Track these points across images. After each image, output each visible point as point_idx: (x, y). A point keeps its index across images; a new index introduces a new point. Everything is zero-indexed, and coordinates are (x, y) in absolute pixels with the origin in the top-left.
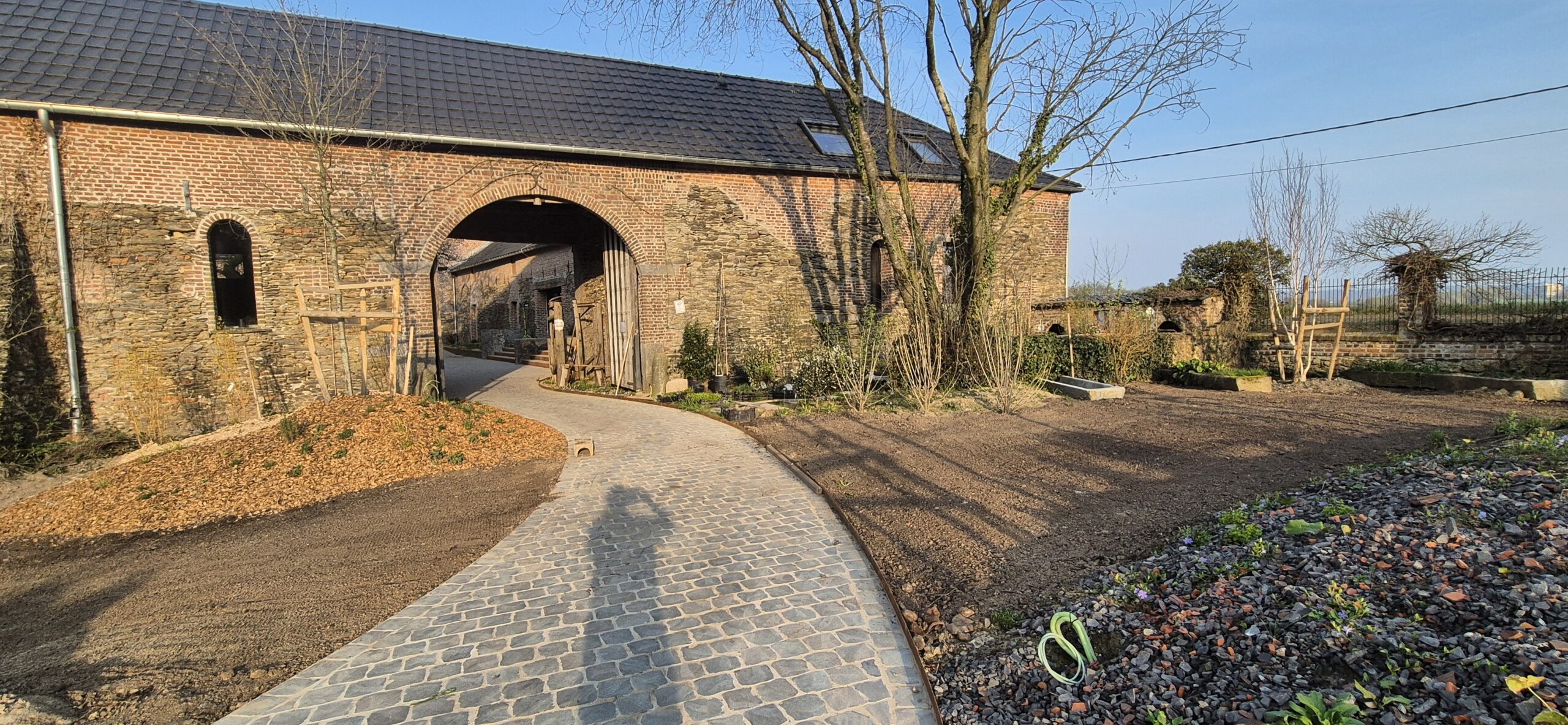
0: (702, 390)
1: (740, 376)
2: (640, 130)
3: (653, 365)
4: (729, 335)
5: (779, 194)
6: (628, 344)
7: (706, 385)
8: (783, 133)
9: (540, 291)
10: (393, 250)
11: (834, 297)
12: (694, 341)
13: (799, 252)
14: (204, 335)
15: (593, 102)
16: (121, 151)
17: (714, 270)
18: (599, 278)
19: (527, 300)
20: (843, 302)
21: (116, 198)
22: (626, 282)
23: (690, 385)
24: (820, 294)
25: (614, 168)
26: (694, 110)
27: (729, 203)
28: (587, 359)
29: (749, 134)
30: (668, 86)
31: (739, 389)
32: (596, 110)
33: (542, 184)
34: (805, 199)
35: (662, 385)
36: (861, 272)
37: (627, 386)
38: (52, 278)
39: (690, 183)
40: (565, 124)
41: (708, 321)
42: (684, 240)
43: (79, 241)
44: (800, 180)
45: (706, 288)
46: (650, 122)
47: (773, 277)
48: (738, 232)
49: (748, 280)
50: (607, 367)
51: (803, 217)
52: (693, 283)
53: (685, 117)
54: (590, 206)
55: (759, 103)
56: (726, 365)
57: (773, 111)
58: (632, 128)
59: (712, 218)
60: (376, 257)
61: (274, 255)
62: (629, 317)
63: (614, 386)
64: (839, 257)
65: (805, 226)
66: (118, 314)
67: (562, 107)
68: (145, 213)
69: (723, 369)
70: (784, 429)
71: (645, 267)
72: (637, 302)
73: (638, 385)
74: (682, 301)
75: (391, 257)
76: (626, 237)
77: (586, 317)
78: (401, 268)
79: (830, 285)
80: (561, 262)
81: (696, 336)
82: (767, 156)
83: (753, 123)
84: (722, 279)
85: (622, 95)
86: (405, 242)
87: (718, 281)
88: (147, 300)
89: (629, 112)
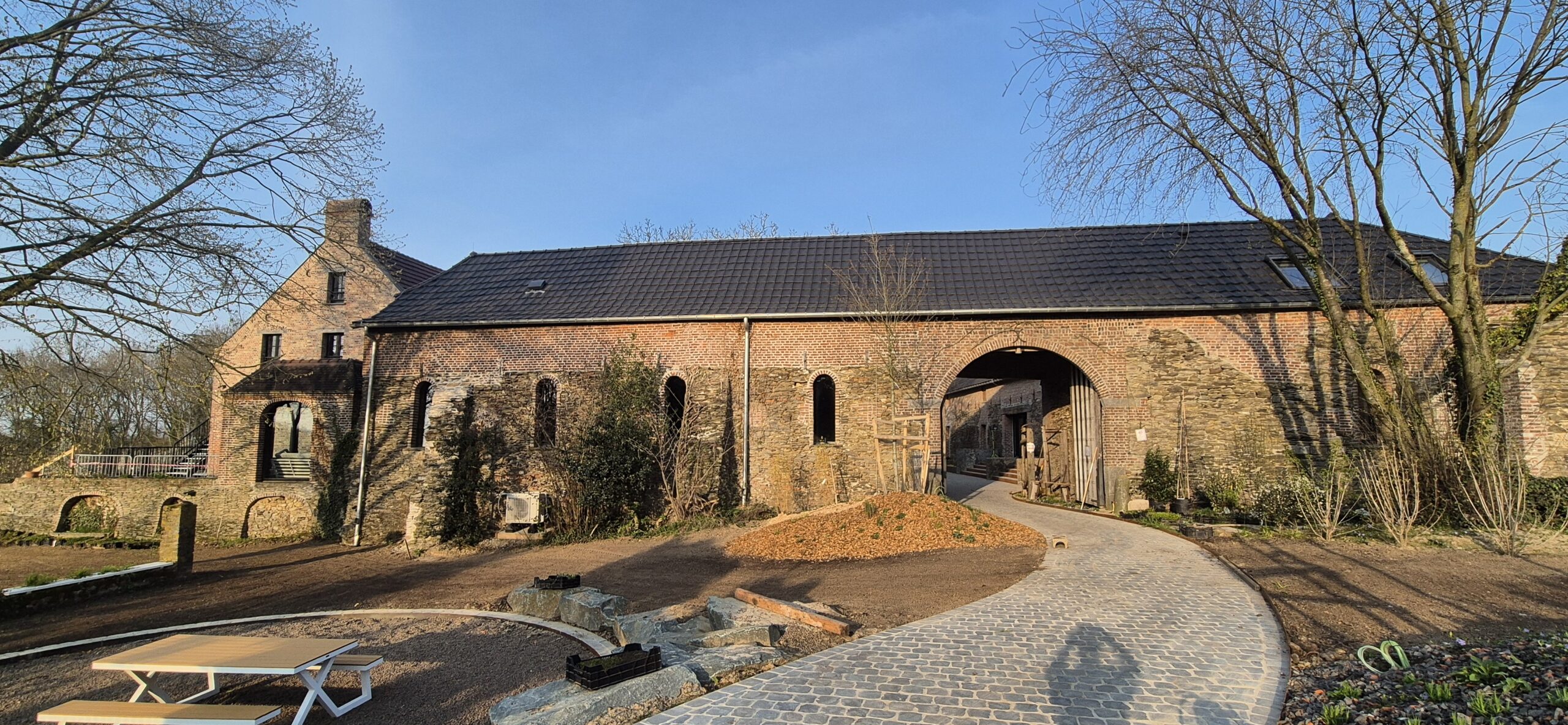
0: (1163, 510)
1: (1203, 501)
2: (1104, 286)
3: (1116, 485)
4: (1190, 462)
5: (1243, 331)
6: (1092, 467)
7: (1167, 507)
8: (1248, 273)
9: (1007, 415)
10: (917, 391)
11: (1312, 427)
12: (1155, 466)
13: (1268, 385)
14: (807, 447)
15: (1062, 267)
16: (776, 336)
17: (1175, 403)
18: (1065, 408)
19: (995, 424)
20: (1324, 434)
21: (772, 365)
22: (1091, 412)
23: (1151, 505)
24: (1294, 424)
25: (1081, 321)
26: (1154, 262)
27: (1189, 342)
28: (1053, 478)
29: (1210, 277)
30: (1129, 243)
31: (1200, 512)
32: (1066, 274)
33: (1022, 337)
34: (1273, 334)
35: (1124, 504)
36: (1345, 403)
37: (1090, 503)
38: (740, 412)
39: (1150, 327)
40: (1041, 289)
41: (1169, 448)
42: (1145, 377)
43: (754, 390)
44: (1267, 316)
45: (1167, 419)
46: (1113, 278)
47: (1238, 409)
48: (1200, 368)
49: (1211, 411)
50: (1072, 486)
51: (1272, 351)
52: (1154, 414)
53: (1146, 269)
54: (1061, 353)
55: (1221, 246)
56: (1188, 490)
57: (1237, 252)
58: (1096, 286)
59: (1171, 357)
60: (906, 396)
61: (847, 396)
62: (1094, 443)
63: (1079, 502)
64: (1317, 388)
65: (1274, 359)
66: (767, 433)
67: (1038, 275)
68: (784, 372)
69: (1185, 493)
70: (1240, 546)
71: (1108, 400)
72: (1101, 430)
73: (1101, 503)
74: (1143, 430)
75: (916, 396)
76: (1091, 376)
77: (1052, 441)
78: (922, 404)
79: (1306, 415)
80: (1029, 391)
81: (1157, 462)
82: (1229, 297)
83: (1215, 267)
84: (1183, 410)
85: (1088, 258)
86: (925, 385)
87: (1179, 412)
88: (780, 424)
89: (1095, 272)
